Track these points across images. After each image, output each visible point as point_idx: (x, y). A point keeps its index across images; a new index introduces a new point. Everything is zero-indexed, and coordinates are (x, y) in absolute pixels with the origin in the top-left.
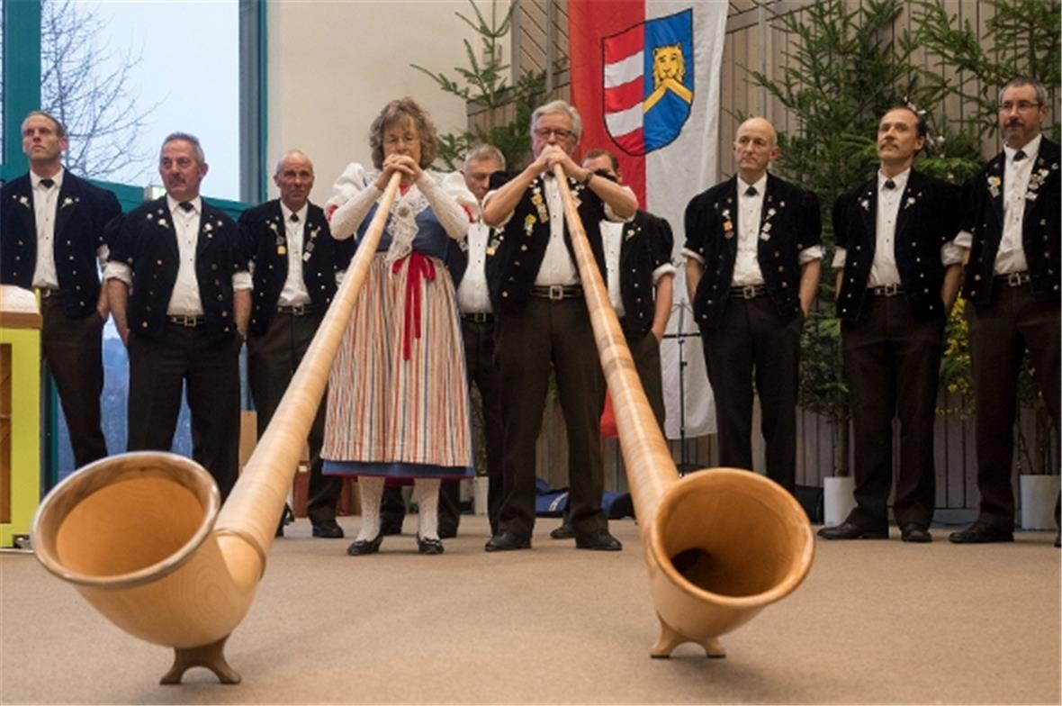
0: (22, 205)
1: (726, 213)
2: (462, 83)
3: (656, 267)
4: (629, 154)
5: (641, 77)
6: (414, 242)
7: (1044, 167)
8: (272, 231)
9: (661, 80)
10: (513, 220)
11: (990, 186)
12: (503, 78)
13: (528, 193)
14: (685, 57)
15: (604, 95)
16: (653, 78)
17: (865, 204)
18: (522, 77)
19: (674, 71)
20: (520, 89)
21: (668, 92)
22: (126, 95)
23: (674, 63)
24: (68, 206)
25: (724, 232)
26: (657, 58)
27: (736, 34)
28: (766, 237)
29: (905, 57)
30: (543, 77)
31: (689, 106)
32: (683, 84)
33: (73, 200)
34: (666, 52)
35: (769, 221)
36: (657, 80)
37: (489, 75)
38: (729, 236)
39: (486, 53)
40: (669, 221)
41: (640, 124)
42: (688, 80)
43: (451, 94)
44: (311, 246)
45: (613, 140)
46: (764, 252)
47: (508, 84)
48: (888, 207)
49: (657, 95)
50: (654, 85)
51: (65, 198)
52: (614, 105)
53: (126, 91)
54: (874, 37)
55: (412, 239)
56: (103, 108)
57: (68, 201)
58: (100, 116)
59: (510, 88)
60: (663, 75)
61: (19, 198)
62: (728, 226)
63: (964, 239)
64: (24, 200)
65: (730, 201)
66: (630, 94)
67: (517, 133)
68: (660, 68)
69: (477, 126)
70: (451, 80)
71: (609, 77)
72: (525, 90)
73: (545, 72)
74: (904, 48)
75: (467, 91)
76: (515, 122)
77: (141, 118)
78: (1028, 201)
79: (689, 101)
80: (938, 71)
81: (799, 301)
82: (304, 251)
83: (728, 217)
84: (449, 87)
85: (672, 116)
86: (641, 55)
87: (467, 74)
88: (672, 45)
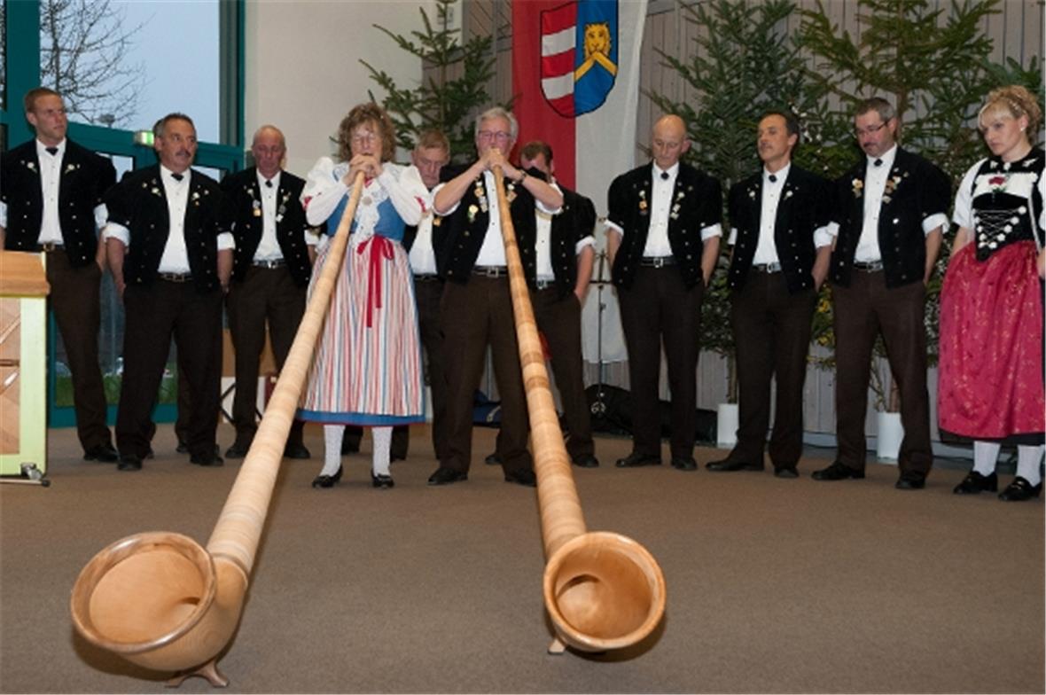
0: (30, 170)
1: (642, 193)
2: (418, 44)
3: (579, 239)
4: (562, 115)
5: (574, 49)
6: (375, 228)
7: (897, 174)
8: (249, 195)
9: (591, 53)
10: (458, 209)
11: (853, 187)
12: (454, 39)
13: (473, 187)
14: (611, 35)
15: (542, 62)
16: (584, 50)
17: (752, 194)
18: (471, 40)
19: (601, 46)
20: (468, 50)
21: (596, 64)
22: (112, 14)
23: (602, 38)
24: (71, 172)
25: (640, 209)
26: (588, 32)
27: (655, 17)
28: (675, 216)
29: (796, 52)
30: (489, 40)
31: (614, 78)
32: (608, 57)
33: (76, 167)
34: (595, 29)
35: (679, 203)
36: (587, 53)
37: (442, 38)
38: (644, 213)
39: (439, 16)
40: (593, 201)
41: (571, 90)
42: (613, 55)
43: (408, 53)
44: (283, 208)
45: (548, 102)
46: (674, 229)
47: (459, 44)
48: (771, 197)
49: (587, 66)
50: (584, 56)
51: (67, 165)
52: (550, 72)
53: (113, 10)
54: (771, 30)
55: (374, 225)
56: (91, 25)
57: (71, 167)
58: (88, 31)
59: (460, 48)
60: (593, 49)
61: (26, 163)
62: (643, 204)
63: (834, 228)
64: (31, 165)
65: (646, 183)
66: (563, 63)
67: (465, 88)
68: (590, 43)
69: (431, 80)
70: (408, 41)
71: (546, 47)
72: (473, 52)
73: (491, 37)
74: (795, 45)
75: (422, 50)
76: (463, 78)
77: (127, 36)
78: (884, 204)
79: (613, 74)
80: (823, 73)
81: (701, 272)
82: (278, 213)
83: (644, 197)
84: (405, 45)
85: (599, 87)
86: (574, 28)
87: (422, 37)
88: (601, 23)
